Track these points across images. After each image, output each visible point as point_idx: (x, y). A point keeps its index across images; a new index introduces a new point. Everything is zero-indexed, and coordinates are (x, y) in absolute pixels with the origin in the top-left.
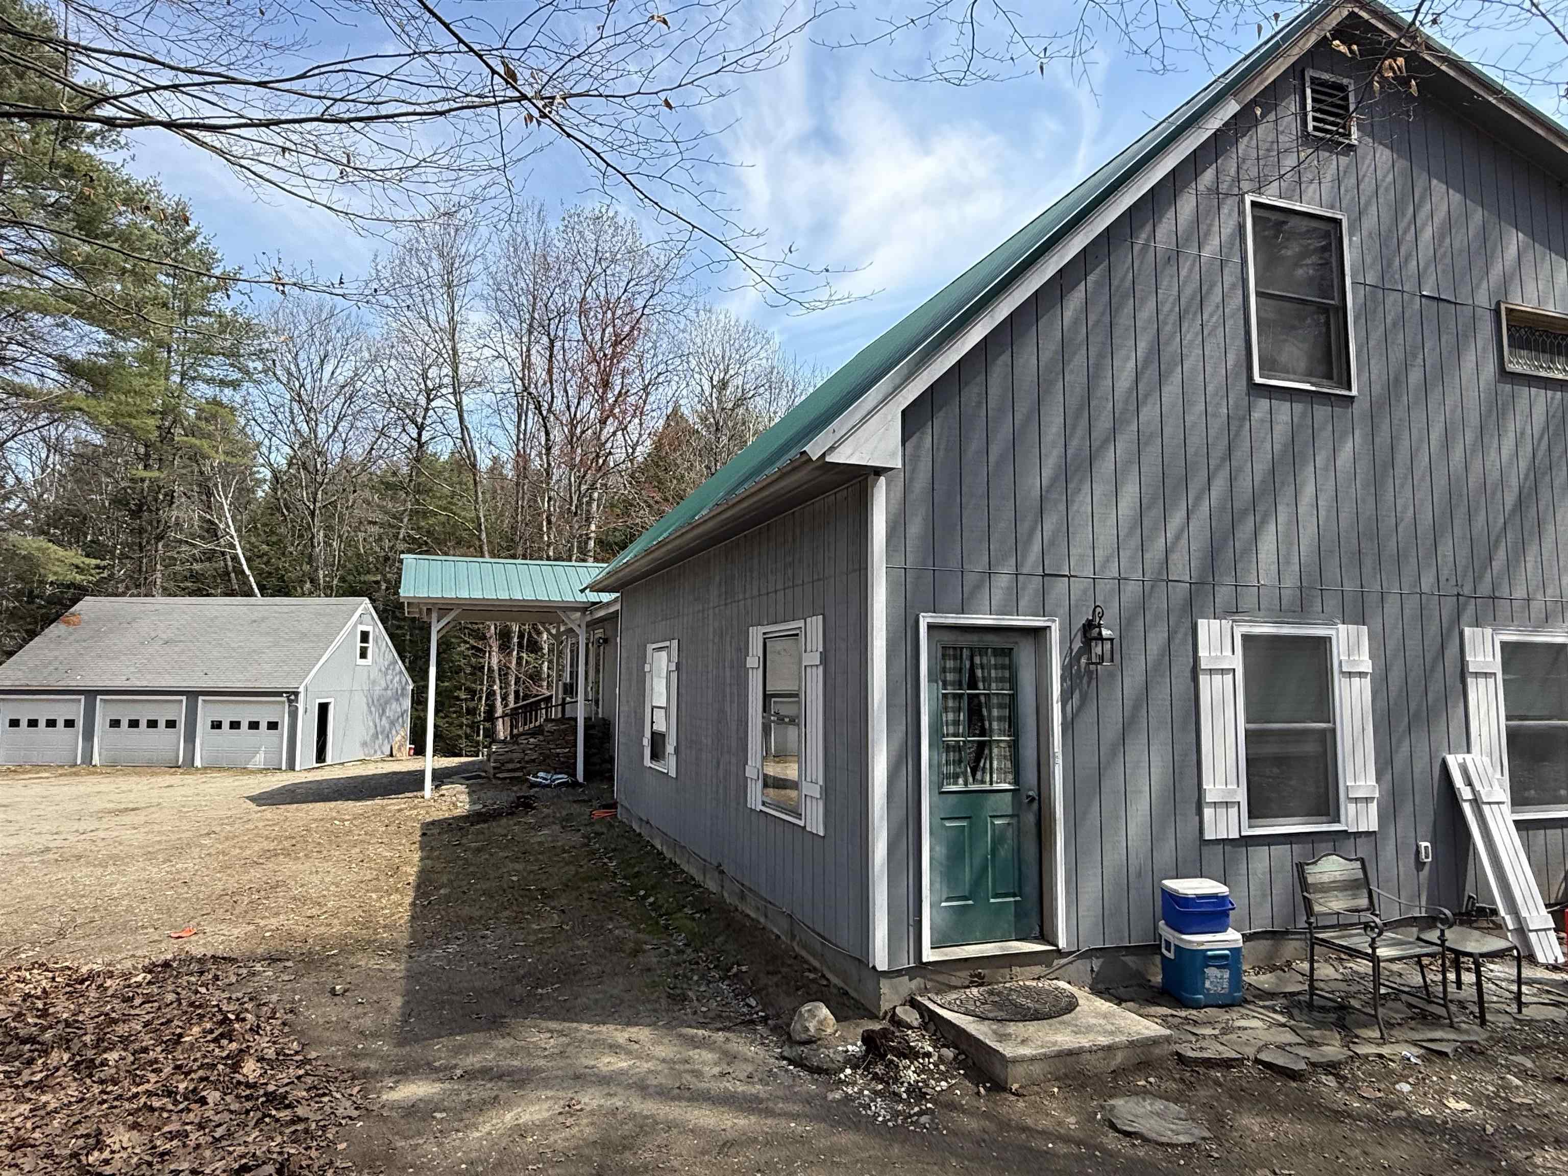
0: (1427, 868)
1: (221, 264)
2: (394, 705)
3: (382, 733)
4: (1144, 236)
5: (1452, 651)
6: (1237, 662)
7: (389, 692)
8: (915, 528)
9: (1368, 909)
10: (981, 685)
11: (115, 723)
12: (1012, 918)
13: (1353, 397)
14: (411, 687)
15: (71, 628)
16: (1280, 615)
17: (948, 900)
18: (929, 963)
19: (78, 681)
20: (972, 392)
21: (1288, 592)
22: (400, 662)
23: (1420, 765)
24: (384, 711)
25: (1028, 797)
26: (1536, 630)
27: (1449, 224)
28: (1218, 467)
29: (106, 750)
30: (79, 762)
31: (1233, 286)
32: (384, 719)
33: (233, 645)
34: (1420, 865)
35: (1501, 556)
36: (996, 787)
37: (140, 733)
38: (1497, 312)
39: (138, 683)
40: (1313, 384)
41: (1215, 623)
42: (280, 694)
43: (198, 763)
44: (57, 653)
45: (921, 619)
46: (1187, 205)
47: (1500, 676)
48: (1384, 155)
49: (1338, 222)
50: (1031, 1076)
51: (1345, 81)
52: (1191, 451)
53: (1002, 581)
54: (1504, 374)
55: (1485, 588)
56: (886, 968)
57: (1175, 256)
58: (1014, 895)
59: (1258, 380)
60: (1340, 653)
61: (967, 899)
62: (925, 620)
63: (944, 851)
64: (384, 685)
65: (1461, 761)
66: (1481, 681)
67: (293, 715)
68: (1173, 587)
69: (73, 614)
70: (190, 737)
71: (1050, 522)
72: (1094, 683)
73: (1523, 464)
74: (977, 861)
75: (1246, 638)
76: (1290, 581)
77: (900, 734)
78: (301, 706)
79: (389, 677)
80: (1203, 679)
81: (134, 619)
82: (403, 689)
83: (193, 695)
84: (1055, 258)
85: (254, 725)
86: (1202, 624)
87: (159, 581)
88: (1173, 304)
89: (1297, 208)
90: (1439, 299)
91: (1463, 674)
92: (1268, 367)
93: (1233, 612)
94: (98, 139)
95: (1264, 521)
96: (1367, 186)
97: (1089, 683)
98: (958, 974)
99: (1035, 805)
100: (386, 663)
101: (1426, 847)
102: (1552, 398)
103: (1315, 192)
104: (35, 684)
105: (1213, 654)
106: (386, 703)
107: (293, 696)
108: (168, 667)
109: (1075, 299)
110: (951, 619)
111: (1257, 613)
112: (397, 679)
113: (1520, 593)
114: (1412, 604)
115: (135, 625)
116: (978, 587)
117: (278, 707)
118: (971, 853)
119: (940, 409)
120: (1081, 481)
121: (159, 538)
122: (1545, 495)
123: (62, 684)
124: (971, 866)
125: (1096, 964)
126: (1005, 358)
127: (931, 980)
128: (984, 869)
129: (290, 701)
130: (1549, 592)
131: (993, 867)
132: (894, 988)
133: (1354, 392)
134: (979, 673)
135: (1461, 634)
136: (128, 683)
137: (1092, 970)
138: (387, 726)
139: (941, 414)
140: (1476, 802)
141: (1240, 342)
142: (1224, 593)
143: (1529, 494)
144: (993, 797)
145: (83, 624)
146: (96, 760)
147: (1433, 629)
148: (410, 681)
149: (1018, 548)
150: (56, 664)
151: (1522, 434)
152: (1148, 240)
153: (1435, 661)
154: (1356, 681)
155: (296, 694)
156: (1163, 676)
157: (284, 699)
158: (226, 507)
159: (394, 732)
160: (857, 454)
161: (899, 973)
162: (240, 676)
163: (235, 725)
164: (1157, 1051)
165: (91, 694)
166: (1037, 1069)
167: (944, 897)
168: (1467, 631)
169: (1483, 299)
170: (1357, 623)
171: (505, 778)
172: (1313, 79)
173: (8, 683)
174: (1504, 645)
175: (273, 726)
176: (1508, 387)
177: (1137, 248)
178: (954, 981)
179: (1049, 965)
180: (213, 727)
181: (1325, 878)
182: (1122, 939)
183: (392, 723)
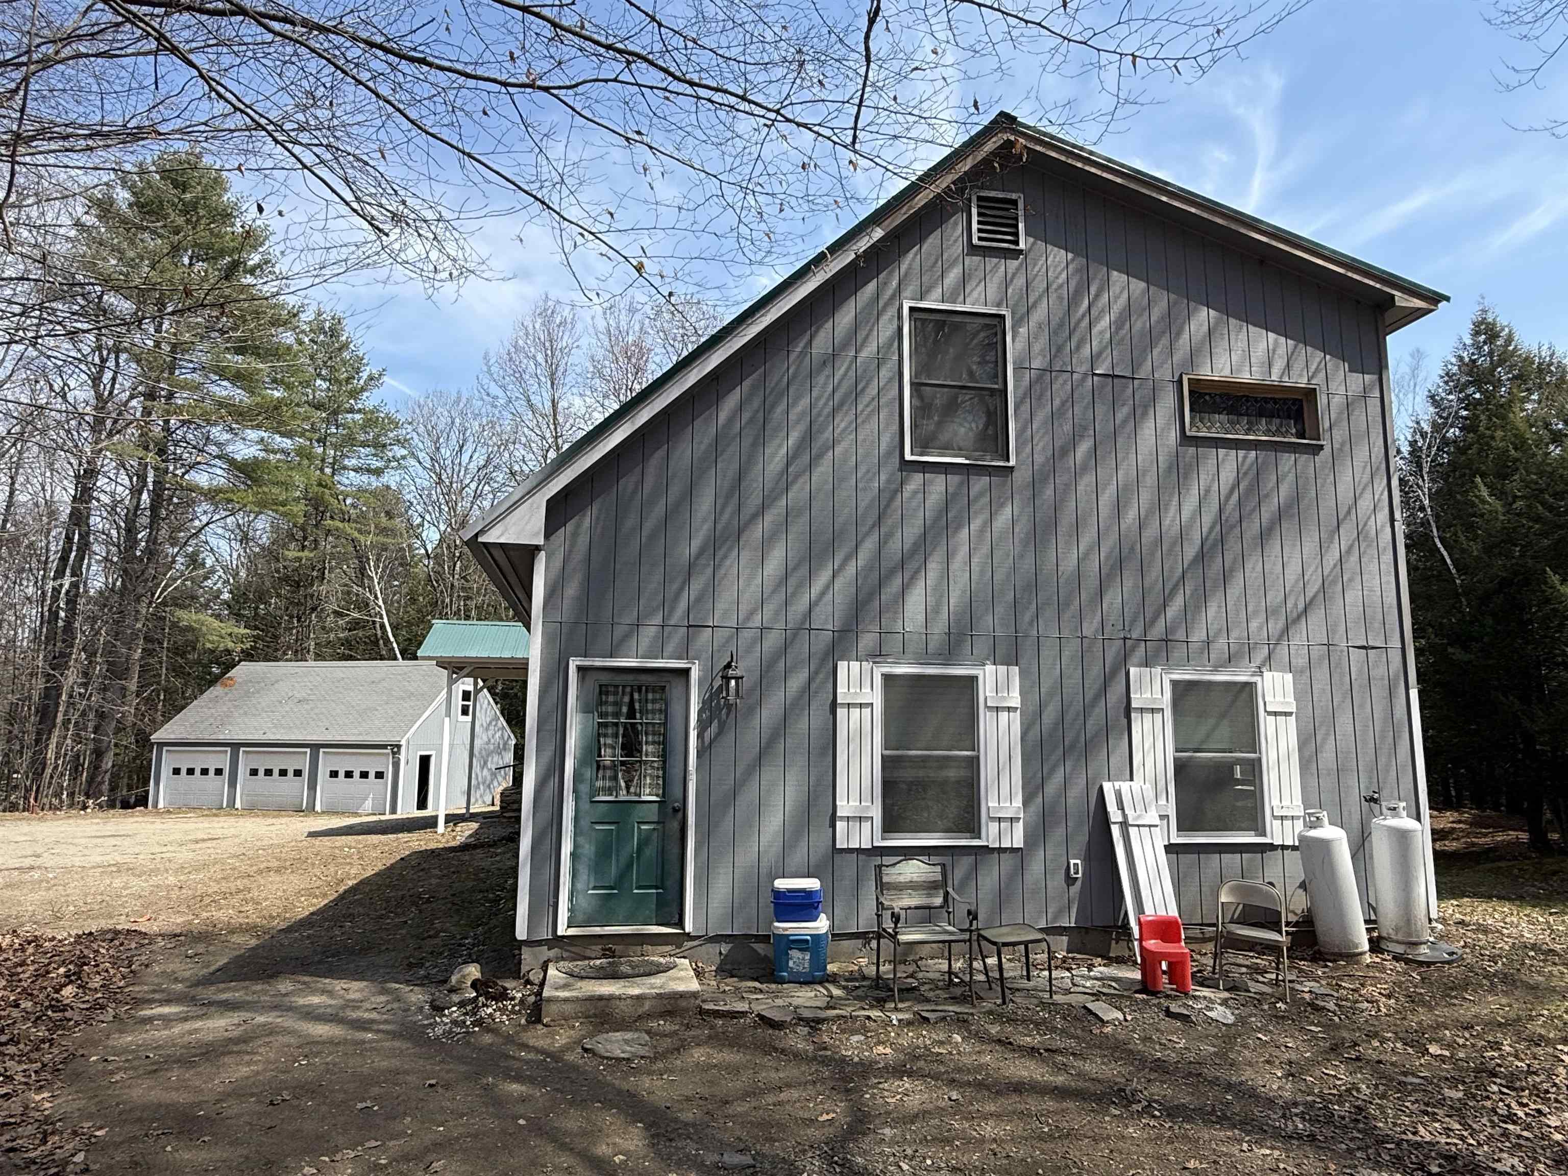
0: (1079, 884)
1: (368, 368)
2: (496, 758)
3: (484, 783)
4: (802, 345)
5: (1118, 688)
6: (876, 697)
7: (492, 747)
8: (571, 590)
9: (941, 907)
10: (638, 715)
11: (254, 772)
12: (654, 906)
13: (1012, 467)
14: (514, 742)
15: (227, 690)
16: (924, 658)
17: (594, 888)
18: (563, 937)
19: (225, 735)
20: (628, 483)
21: (936, 637)
22: (502, 719)
23: (1076, 791)
24: (485, 763)
25: (674, 808)
26: (1216, 669)
27: (1128, 311)
28: (867, 534)
29: (248, 795)
30: (225, 806)
31: (890, 380)
32: (485, 771)
33: (354, 704)
34: (1070, 881)
35: (1178, 602)
36: (644, 798)
37: (274, 781)
38: (1180, 382)
39: (271, 737)
40: (967, 459)
41: (855, 665)
42: (384, 747)
43: (318, 808)
44: (213, 711)
45: (571, 662)
46: (845, 317)
47: (1168, 713)
48: (1058, 257)
49: (1002, 317)
50: (563, 1013)
51: (1014, 196)
52: (839, 520)
53: (649, 633)
54: (1185, 439)
55: (1158, 631)
56: (525, 938)
57: (833, 358)
58: (657, 888)
59: (908, 457)
60: (986, 690)
61: (612, 888)
62: (574, 663)
63: (593, 848)
64: (485, 739)
65: (1117, 787)
66: (1148, 717)
67: (396, 765)
68: (817, 636)
69: (230, 678)
70: (312, 787)
71: (697, 585)
72: (732, 715)
73: (1208, 519)
74: (623, 860)
75: (887, 678)
76: (939, 627)
77: (548, 753)
78: (403, 757)
79: (490, 733)
80: (841, 713)
81: (277, 681)
82: (505, 744)
83: (315, 747)
84: (695, 371)
85: (364, 775)
86: (842, 666)
87: (312, 648)
88: (828, 400)
89: (959, 308)
90: (1114, 376)
91: (1128, 710)
92: (922, 445)
93: (877, 655)
94: (258, 272)
95: (913, 578)
96: (1039, 286)
97: (728, 715)
98: (593, 947)
99: (680, 814)
100: (488, 720)
101: (1076, 865)
102: (1245, 457)
103: (980, 294)
104: (192, 738)
105: (852, 690)
106: (488, 756)
107: (396, 748)
108: (298, 723)
109: (731, 401)
110: (598, 662)
111: (902, 655)
112: (498, 734)
113: (1198, 635)
114: (1072, 648)
115: (276, 686)
116: (626, 637)
117: (383, 758)
118: (618, 851)
119: (599, 496)
120: (730, 549)
121: (314, 609)
122: (1233, 547)
123: (213, 738)
124: (618, 860)
125: (725, 948)
126: (661, 453)
127: (567, 951)
128: (629, 866)
129: (394, 753)
130: (1234, 634)
131: (638, 866)
132: (536, 957)
133: (1012, 463)
134: (637, 706)
135: (1127, 674)
136: (265, 737)
137: (720, 953)
138: (489, 778)
139: (599, 500)
140: (1125, 825)
141: (895, 427)
142: (867, 640)
143: (1214, 545)
144: (639, 806)
145: (237, 686)
146: (238, 805)
147: (1095, 671)
148: (512, 736)
149: (667, 605)
150: (212, 720)
151: (1208, 491)
152: (805, 347)
153: (1096, 698)
154: (1004, 716)
155: (399, 747)
156: (803, 709)
157: (388, 751)
158: (376, 581)
159: (496, 784)
160: (506, 535)
161: (539, 943)
162: (356, 731)
163: (349, 775)
164: (683, 1003)
165: (236, 746)
166: (568, 1008)
167: (591, 886)
168: (1133, 670)
169: (1165, 374)
170: (1008, 664)
171: (511, 817)
172: (980, 199)
173: (172, 736)
174: (1175, 684)
175: (380, 775)
176: (1192, 450)
177: (793, 357)
178: (588, 953)
179: (679, 946)
180: (331, 776)
181: (902, 879)
182: (749, 928)
183: (493, 775)
